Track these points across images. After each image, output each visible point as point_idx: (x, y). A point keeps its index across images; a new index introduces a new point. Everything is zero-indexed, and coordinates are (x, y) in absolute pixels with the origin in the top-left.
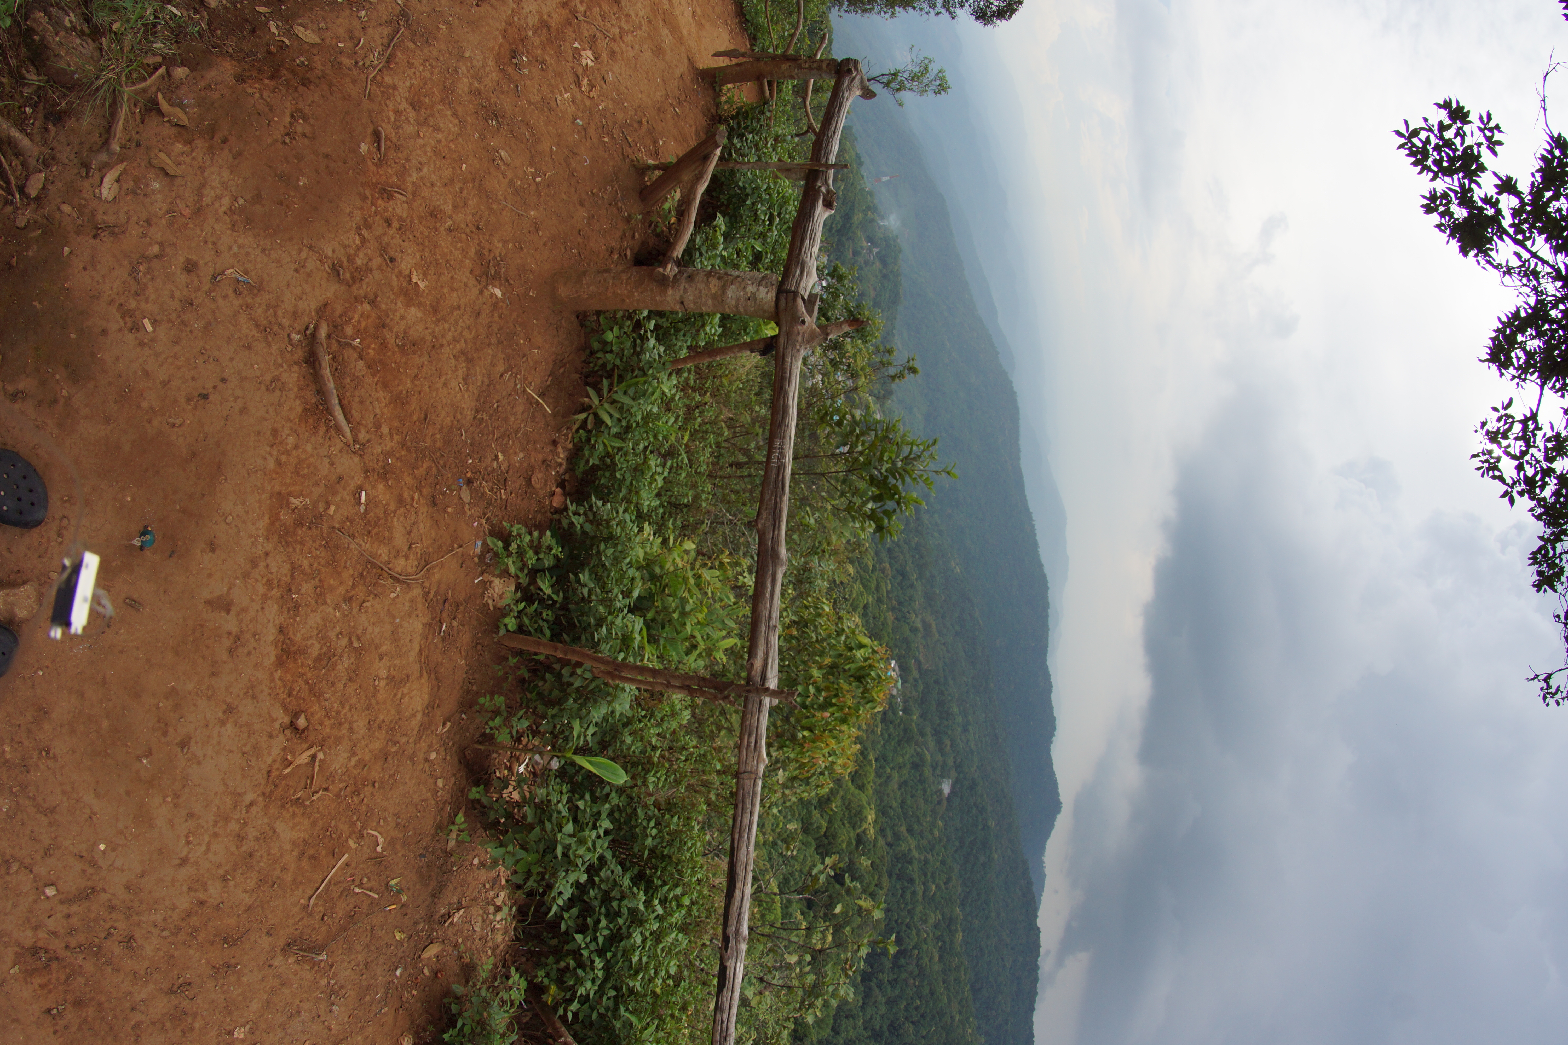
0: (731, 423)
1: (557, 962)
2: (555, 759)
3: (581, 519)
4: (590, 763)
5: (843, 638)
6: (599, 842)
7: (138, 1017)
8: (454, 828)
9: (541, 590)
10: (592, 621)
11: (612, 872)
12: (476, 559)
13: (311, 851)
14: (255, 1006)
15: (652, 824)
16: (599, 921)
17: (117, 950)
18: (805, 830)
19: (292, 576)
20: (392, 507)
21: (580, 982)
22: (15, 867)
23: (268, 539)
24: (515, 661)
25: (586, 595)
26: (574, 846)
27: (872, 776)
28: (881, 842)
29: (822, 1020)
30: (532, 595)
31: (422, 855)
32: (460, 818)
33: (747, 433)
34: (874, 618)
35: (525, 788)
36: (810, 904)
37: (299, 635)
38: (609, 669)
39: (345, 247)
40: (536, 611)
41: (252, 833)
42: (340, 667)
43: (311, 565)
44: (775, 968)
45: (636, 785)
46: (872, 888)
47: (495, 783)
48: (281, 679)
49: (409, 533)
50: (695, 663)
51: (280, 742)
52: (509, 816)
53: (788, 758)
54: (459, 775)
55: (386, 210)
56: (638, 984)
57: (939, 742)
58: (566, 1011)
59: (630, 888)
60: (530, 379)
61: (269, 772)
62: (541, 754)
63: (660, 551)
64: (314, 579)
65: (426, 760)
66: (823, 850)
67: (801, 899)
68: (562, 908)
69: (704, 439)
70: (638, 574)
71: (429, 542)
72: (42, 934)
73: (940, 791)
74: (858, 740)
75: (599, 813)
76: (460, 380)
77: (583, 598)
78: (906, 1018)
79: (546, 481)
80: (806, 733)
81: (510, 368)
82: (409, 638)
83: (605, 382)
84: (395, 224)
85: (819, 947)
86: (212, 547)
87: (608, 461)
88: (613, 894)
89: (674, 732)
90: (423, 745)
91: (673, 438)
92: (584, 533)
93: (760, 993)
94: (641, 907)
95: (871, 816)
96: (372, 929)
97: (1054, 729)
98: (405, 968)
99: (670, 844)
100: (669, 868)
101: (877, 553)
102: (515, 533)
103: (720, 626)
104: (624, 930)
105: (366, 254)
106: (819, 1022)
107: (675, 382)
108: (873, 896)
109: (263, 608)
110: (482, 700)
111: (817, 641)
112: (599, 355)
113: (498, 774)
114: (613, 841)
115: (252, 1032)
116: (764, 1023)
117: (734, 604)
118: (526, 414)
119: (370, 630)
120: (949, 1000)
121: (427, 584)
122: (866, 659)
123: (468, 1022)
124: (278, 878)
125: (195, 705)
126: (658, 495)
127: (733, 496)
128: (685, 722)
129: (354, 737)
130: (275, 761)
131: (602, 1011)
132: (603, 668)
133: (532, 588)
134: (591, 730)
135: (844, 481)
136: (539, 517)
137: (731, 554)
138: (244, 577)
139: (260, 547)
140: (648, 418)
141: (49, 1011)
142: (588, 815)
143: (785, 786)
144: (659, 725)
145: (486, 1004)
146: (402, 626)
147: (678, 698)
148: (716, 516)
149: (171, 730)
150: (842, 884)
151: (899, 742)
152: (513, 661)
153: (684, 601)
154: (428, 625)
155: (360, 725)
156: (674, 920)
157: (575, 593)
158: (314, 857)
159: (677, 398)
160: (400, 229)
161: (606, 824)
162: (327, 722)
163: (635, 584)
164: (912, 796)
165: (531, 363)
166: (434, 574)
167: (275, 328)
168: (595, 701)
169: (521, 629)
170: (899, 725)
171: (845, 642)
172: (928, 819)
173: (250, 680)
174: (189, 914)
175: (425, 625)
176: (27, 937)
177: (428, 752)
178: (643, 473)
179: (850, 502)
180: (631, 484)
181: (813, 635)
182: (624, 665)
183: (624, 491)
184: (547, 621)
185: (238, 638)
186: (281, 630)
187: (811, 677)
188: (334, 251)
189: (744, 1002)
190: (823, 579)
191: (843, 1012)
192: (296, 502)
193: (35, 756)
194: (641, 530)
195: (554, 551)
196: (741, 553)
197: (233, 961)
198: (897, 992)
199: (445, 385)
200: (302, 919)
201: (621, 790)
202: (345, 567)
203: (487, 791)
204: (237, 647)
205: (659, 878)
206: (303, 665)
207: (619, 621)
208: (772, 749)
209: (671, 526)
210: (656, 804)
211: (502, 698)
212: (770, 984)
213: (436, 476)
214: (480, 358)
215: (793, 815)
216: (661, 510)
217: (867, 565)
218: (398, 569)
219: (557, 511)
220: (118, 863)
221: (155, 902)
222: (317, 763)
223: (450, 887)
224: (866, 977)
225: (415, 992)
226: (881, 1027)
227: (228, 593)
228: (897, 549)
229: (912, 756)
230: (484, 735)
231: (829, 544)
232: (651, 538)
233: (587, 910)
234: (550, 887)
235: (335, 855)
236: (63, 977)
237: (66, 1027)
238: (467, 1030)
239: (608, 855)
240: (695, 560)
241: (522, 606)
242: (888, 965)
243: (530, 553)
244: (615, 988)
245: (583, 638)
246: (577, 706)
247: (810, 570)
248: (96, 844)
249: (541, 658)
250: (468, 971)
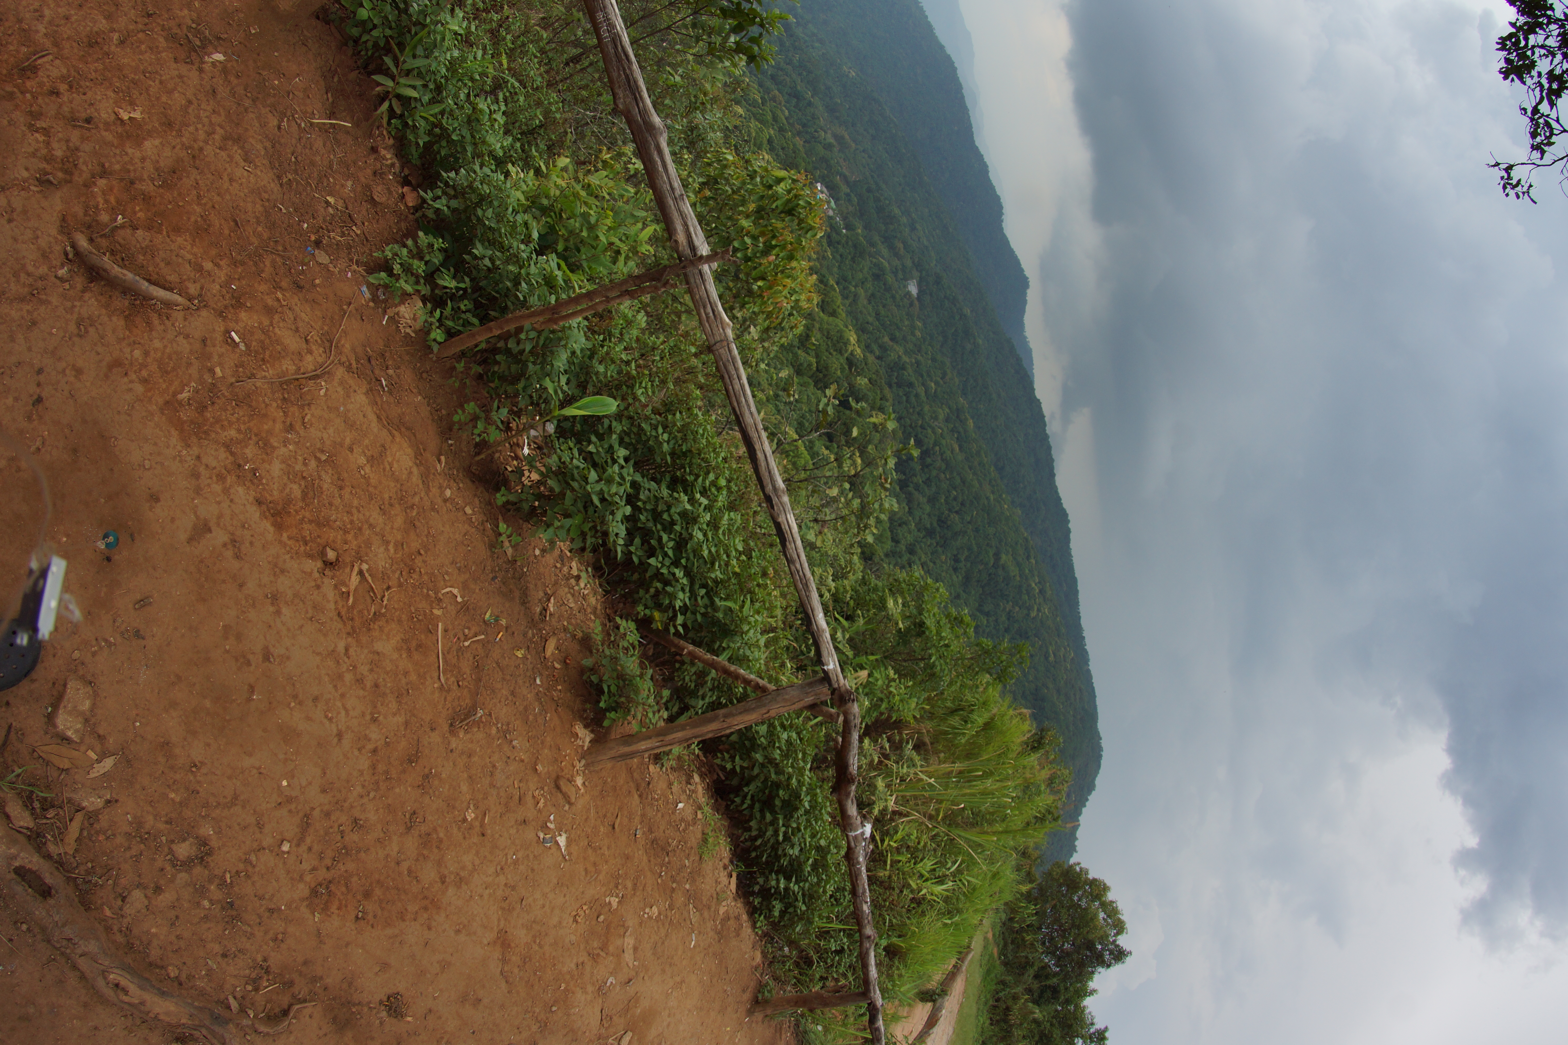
0: (545, 23)
1: (647, 591)
2: (548, 424)
3: (444, 201)
4: (579, 408)
5: (758, 179)
6: (625, 472)
7: (405, 866)
8: (503, 538)
9: (446, 288)
10: (508, 284)
11: (649, 490)
12: (371, 304)
13: (414, 644)
14: (464, 788)
15: (660, 430)
16: (660, 538)
17: (355, 837)
18: (799, 372)
19: (232, 454)
20: (266, 322)
21: (673, 596)
22: (253, 858)
23: (189, 446)
24: (462, 364)
25: (490, 265)
26: (605, 489)
27: (839, 301)
28: (871, 358)
29: (881, 535)
30: (441, 297)
31: (493, 579)
32: (502, 527)
33: (568, 24)
34: (783, 149)
35: (538, 464)
36: (830, 438)
37: (275, 493)
38: (547, 317)
39: (34, 155)
40: (453, 309)
41: (364, 669)
42: (325, 486)
43: (239, 431)
44: (823, 506)
45: (629, 405)
46: (878, 403)
47: (512, 477)
48: (290, 538)
49: (297, 330)
50: (626, 267)
51: (328, 584)
52: (539, 497)
53: (754, 312)
54: (478, 493)
55: (41, 85)
56: (718, 573)
57: (891, 248)
58: (675, 627)
59: (671, 496)
60: (310, 110)
61: (339, 614)
62: (532, 427)
63: (537, 183)
64: (250, 439)
65: (445, 501)
66: (822, 382)
67: (820, 436)
68: (626, 545)
69: (524, 53)
70: (526, 217)
71: (320, 323)
72: (308, 878)
73: (909, 293)
74: (812, 271)
75: (611, 447)
76: (243, 164)
77: (489, 269)
78: (950, 510)
79: (388, 189)
80: (760, 283)
81: (283, 115)
82: (361, 414)
83: (388, 60)
84: (63, 87)
85: (853, 472)
86: (154, 498)
87: (437, 130)
88: (659, 509)
89: (638, 340)
90: (435, 491)
91: (491, 70)
92: (454, 211)
93: (820, 533)
94: (688, 507)
95: (853, 338)
96: (497, 663)
97: (1001, 207)
98: (541, 675)
99: (685, 439)
100: (694, 461)
101: (761, 85)
102: (390, 255)
103: (632, 221)
104: (685, 535)
105: (59, 141)
106: (878, 538)
107: (461, 15)
108: (881, 409)
109: (232, 501)
110: (456, 418)
111: (734, 192)
112: (364, 38)
113: (510, 469)
114: (636, 464)
115: (476, 807)
116: (835, 556)
117: (636, 194)
118: (328, 144)
119: (325, 436)
120: (980, 484)
121: (344, 359)
122: (789, 192)
123: (610, 682)
124: (407, 684)
125: (249, 621)
126: (507, 132)
127: (584, 93)
128: (644, 325)
129: (378, 530)
130: (336, 602)
131: (703, 610)
132: (541, 319)
133: (437, 291)
134: (563, 380)
135: (694, 25)
136: (403, 225)
137: (609, 149)
138: (198, 494)
139: (189, 459)
140: (452, 66)
141: (357, 918)
142: (603, 455)
143: (762, 340)
144: (621, 340)
145: (614, 659)
146: (348, 411)
147: (626, 306)
148: (576, 120)
149: (251, 657)
150: (850, 408)
151: (853, 260)
152: (460, 366)
153: (585, 216)
154: (369, 392)
155: (376, 517)
156: (720, 504)
157: (479, 270)
158: (419, 646)
159: (473, 29)
160: (71, 87)
161: (622, 453)
162: (350, 537)
163: (530, 227)
164: (884, 306)
165: (301, 95)
166: (343, 346)
167: (40, 284)
168: (552, 353)
169: (450, 334)
170: (847, 243)
171: (762, 182)
172: (906, 323)
173: (269, 562)
174: (374, 767)
175: (366, 394)
176: (302, 890)
177: (442, 493)
178: (478, 120)
179: (710, 43)
180: (473, 137)
181: (727, 188)
182: (559, 304)
183: (469, 149)
184: (468, 311)
185: (233, 541)
186: (259, 502)
187: (743, 229)
188: (27, 169)
189: (810, 546)
190: (714, 131)
191: (895, 522)
192: (185, 395)
193: (192, 778)
194: (507, 174)
195: (436, 246)
196: (620, 143)
197: (427, 771)
198: (934, 489)
199: (231, 180)
200: (445, 699)
201: (619, 416)
202: (267, 405)
203: (509, 489)
204: (239, 549)
205: (690, 474)
206: (297, 512)
207: (533, 270)
208: (735, 312)
209: (536, 154)
210: (655, 411)
211: (472, 404)
212: (824, 521)
213: (284, 264)
214: (247, 130)
215: (782, 363)
216: (518, 145)
217: (754, 100)
218: (311, 367)
219: (416, 209)
220: (304, 783)
221: (348, 781)
222: (367, 575)
223: (532, 586)
224: (903, 484)
225: (559, 687)
226: (931, 524)
227: (197, 517)
228: (780, 73)
229: (870, 268)
230: (477, 445)
231: (705, 94)
232: (522, 175)
233: (646, 534)
234: (606, 534)
235: (431, 631)
236: (344, 889)
237: (375, 916)
238: (613, 689)
239: (638, 478)
240: (576, 172)
241: (438, 313)
242: (918, 467)
243: (416, 263)
244: (704, 586)
245: (509, 304)
246: (538, 367)
247: (697, 127)
248: (280, 786)
249: (483, 346)
250: (586, 643)
